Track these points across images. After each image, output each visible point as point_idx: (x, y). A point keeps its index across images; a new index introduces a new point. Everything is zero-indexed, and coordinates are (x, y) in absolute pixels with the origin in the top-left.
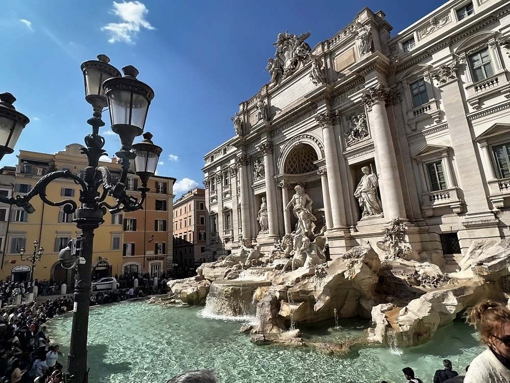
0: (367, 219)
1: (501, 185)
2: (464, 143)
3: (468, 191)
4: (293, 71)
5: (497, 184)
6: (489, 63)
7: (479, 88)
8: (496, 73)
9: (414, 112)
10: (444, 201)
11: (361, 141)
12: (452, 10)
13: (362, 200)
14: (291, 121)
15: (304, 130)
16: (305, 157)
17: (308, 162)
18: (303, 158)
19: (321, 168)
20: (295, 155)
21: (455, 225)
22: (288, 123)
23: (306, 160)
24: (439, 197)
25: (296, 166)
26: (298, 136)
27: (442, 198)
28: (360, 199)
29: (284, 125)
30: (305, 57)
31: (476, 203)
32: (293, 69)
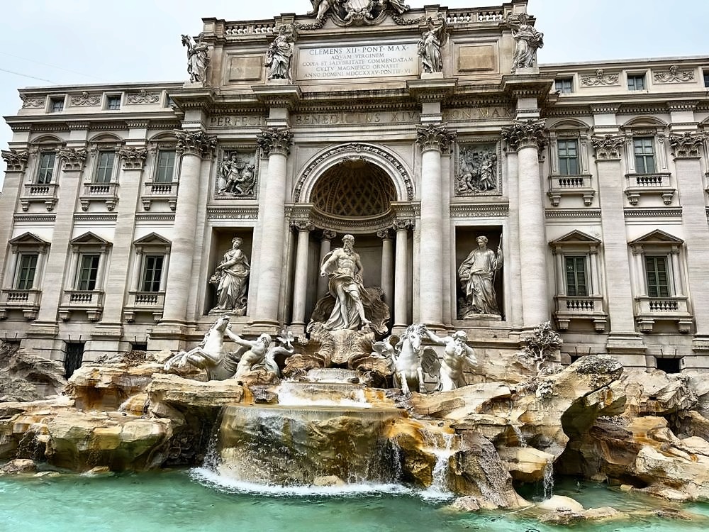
0: (477, 319)
1: (651, 304)
2: (617, 242)
3: (614, 304)
4: (369, 23)
5: (648, 303)
6: (652, 156)
7: (640, 181)
8: (659, 172)
9: (560, 181)
10: (585, 312)
11: (481, 194)
12: (624, 71)
13: (472, 287)
14: (349, 111)
15: (377, 138)
16: (346, 187)
17: (347, 198)
18: (342, 187)
19: (402, 216)
20: (333, 177)
21: (596, 346)
22: (340, 111)
23: (345, 193)
24: (580, 305)
25: (326, 197)
26: (360, 145)
27: (582, 307)
28: (469, 285)
29: (328, 111)
30: (401, 12)
31: (622, 321)
32: (369, 19)
